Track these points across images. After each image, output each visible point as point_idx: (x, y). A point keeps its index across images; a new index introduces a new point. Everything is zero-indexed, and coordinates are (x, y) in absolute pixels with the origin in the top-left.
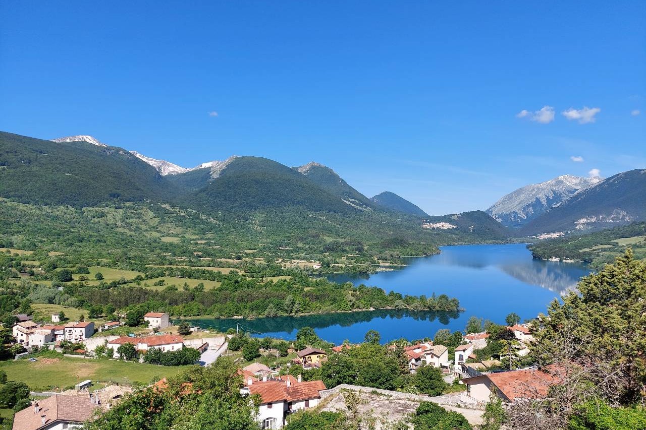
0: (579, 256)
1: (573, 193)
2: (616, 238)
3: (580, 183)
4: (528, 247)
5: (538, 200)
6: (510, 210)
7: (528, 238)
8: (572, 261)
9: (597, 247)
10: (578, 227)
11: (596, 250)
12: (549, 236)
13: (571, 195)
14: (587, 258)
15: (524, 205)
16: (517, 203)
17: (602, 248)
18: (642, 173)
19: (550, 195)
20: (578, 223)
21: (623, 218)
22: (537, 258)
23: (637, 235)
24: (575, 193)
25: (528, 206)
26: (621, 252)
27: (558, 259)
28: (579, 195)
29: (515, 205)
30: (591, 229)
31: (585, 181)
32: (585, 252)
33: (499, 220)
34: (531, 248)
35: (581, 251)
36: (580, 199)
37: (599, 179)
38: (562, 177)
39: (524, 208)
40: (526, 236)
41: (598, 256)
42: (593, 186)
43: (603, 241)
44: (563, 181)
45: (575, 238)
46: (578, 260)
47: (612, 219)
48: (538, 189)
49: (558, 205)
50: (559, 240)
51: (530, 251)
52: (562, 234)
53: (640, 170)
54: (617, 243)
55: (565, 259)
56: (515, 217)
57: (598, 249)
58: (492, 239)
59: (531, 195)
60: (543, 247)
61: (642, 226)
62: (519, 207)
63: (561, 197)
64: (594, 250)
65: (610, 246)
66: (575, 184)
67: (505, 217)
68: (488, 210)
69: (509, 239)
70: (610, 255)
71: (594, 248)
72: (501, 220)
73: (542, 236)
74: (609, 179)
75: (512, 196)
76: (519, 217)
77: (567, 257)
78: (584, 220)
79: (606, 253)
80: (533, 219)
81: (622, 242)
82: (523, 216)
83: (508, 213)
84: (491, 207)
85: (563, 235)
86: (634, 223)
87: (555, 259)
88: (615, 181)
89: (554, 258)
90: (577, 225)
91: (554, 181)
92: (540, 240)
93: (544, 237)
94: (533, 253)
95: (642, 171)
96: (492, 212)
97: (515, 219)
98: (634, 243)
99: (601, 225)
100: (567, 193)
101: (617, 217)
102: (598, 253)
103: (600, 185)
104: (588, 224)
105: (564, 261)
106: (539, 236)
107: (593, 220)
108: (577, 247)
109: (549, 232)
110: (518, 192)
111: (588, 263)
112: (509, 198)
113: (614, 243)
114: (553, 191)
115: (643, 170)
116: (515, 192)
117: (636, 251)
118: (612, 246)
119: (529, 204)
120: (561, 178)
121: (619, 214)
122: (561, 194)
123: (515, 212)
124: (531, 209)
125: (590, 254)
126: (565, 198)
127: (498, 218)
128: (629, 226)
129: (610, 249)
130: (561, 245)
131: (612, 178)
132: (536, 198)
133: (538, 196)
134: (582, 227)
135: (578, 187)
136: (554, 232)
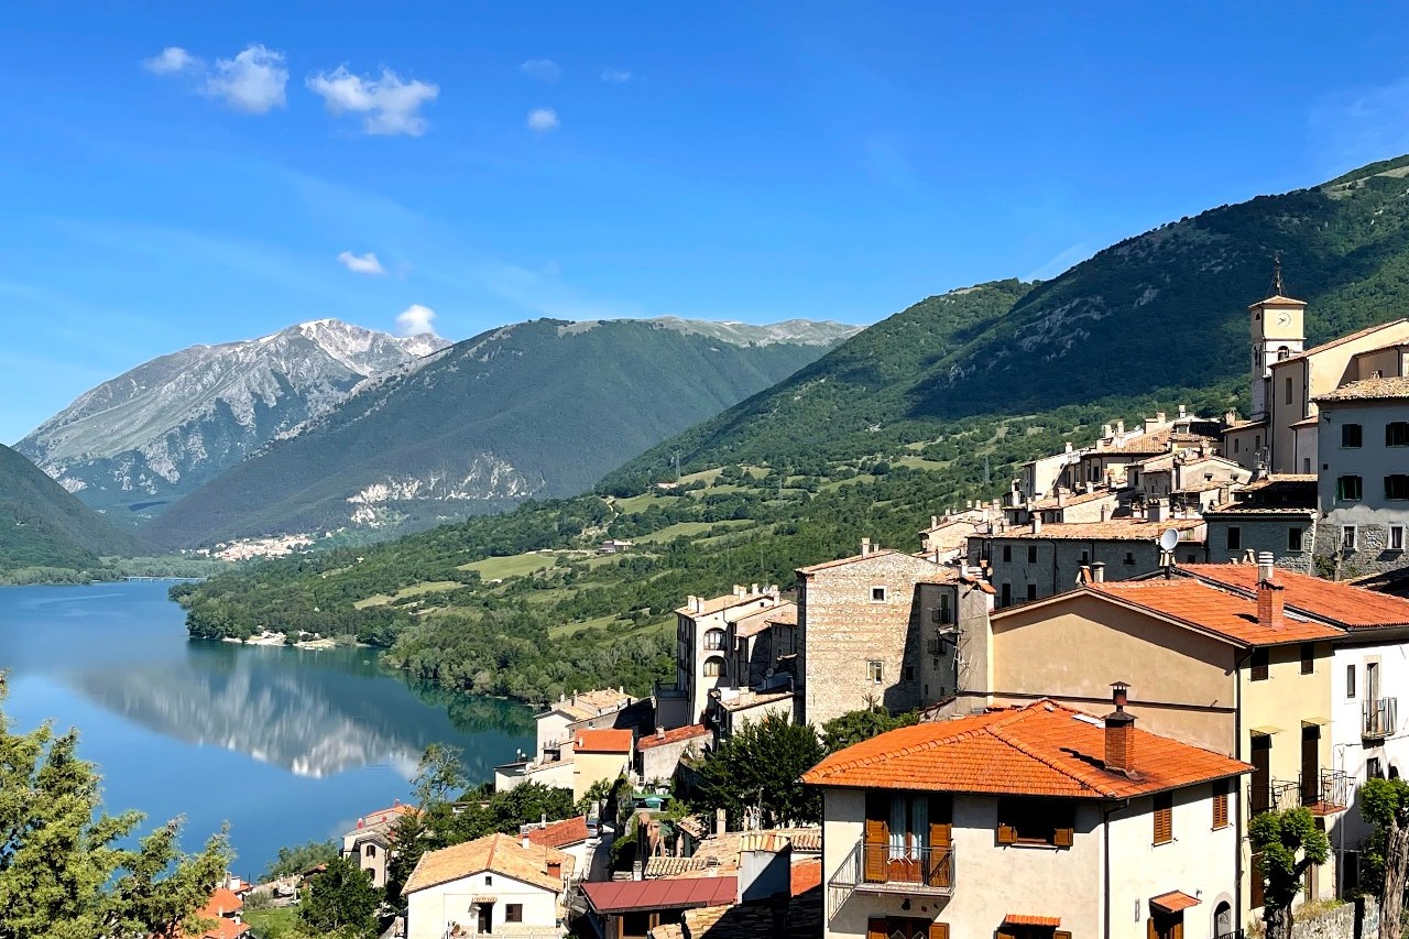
0: (349, 624)
1: (346, 387)
2: (473, 557)
3: (369, 356)
4: (175, 594)
5: (223, 408)
6: (113, 444)
7: (181, 560)
8: (327, 644)
9: (413, 591)
10: (358, 517)
11: (409, 600)
12: (259, 550)
13: (342, 397)
14: (379, 631)
15: (173, 424)
16: (144, 415)
17: (428, 594)
18: (561, 334)
19: (268, 391)
20: (359, 499)
21: (502, 487)
22: (204, 636)
23: (537, 547)
24: (354, 391)
25: (186, 431)
26: (486, 605)
27: (278, 639)
28: (366, 397)
29: (138, 425)
30: (401, 525)
31: (389, 349)
32: (371, 609)
33: (72, 485)
34: (186, 597)
35: (359, 606)
36: (368, 413)
37: (434, 343)
38: (312, 325)
39: (171, 439)
40: (174, 550)
41: (414, 621)
42: (412, 367)
43: (435, 567)
44: (315, 342)
45: (345, 555)
46: (346, 638)
47: (468, 489)
48: (226, 363)
49: (294, 433)
50: (294, 565)
51: (184, 607)
52: (303, 540)
53: (555, 323)
54: (476, 575)
55: (305, 639)
56: (134, 472)
57: (416, 598)
58: (37, 562)
59: (199, 387)
60: (227, 595)
61: (552, 515)
62: (153, 431)
63: (303, 400)
64: (402, 602)
65: (451, 585)
66: (356, 357)
67: (97, 471)
68: (28, 442)
69: (105, 561)
70: (453, 619)
71: (404, 593)
72: (81, 485)
73: (231, 551)
74: (462, 346)
75: (128, 387)
76: (150, 474)
77: (314, 629)
78: (378, 492)
79: (440, 610)
80: (205, 481)
81: (494, 571)
82: (166, 469)
83: (108, 454)
84: (43, 430)
85: (306, 547)
86: (529, 506)
87: (269, 640)
88: (480, 353)
89: (266, 634)
90: (355, 506)
91: (283, 341)
92: (225, 565)
93: (239, 551)
94: (192, 617)
95: (561, 328)
96: (43, 450)
97: (135, 482)
98: (525, 574)
99: (434, 509)
100: (326, 387)
101: (483, 483)
102: (414, 610)
103: (435, 366)
104: (390, 505)
105: (300, 644)
106: (221, 550)
107: (409, 491)
108: (349, 591)
109: (256, 535)
110: (152, 374)
111: (382, 646)
112: (116, 394)
113: (467, 572)
114: (281, 378)
115: (565, 323)
116: (139, 373)
117: (530, 600)
118: (459, 585)
119: (190, 425)
120: (309, 327)
121: (490, 471)
122: (307, 390)
123: (138, 456)
124: (196, 442)
125: (387, 616)
126: (321, 405)
127: (71, 473)
128: (515, 514)
129: (452, 595)
130: (295, 584)
131: (474, 341)
132: (219, 401)
133: (225, 394)
134: (372, 516)
135: (366, 370)
136: (276, 534)
